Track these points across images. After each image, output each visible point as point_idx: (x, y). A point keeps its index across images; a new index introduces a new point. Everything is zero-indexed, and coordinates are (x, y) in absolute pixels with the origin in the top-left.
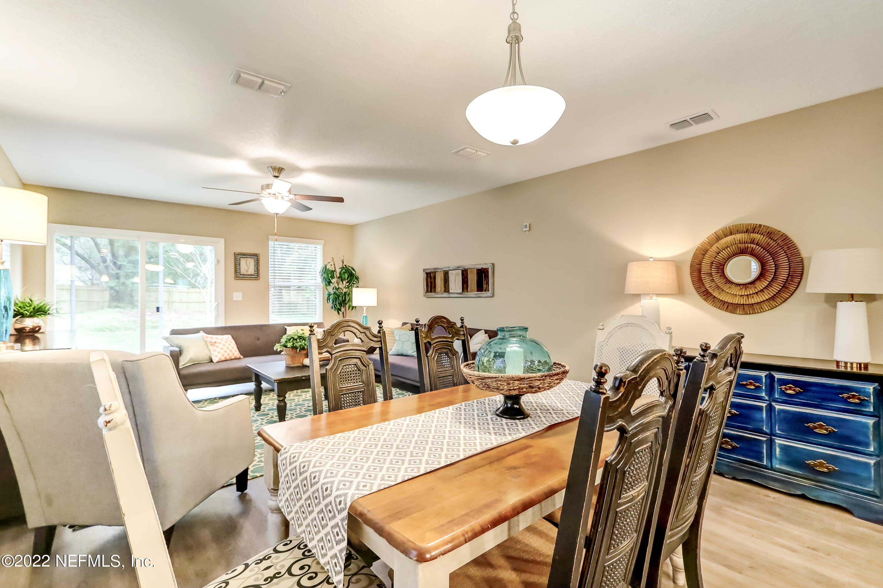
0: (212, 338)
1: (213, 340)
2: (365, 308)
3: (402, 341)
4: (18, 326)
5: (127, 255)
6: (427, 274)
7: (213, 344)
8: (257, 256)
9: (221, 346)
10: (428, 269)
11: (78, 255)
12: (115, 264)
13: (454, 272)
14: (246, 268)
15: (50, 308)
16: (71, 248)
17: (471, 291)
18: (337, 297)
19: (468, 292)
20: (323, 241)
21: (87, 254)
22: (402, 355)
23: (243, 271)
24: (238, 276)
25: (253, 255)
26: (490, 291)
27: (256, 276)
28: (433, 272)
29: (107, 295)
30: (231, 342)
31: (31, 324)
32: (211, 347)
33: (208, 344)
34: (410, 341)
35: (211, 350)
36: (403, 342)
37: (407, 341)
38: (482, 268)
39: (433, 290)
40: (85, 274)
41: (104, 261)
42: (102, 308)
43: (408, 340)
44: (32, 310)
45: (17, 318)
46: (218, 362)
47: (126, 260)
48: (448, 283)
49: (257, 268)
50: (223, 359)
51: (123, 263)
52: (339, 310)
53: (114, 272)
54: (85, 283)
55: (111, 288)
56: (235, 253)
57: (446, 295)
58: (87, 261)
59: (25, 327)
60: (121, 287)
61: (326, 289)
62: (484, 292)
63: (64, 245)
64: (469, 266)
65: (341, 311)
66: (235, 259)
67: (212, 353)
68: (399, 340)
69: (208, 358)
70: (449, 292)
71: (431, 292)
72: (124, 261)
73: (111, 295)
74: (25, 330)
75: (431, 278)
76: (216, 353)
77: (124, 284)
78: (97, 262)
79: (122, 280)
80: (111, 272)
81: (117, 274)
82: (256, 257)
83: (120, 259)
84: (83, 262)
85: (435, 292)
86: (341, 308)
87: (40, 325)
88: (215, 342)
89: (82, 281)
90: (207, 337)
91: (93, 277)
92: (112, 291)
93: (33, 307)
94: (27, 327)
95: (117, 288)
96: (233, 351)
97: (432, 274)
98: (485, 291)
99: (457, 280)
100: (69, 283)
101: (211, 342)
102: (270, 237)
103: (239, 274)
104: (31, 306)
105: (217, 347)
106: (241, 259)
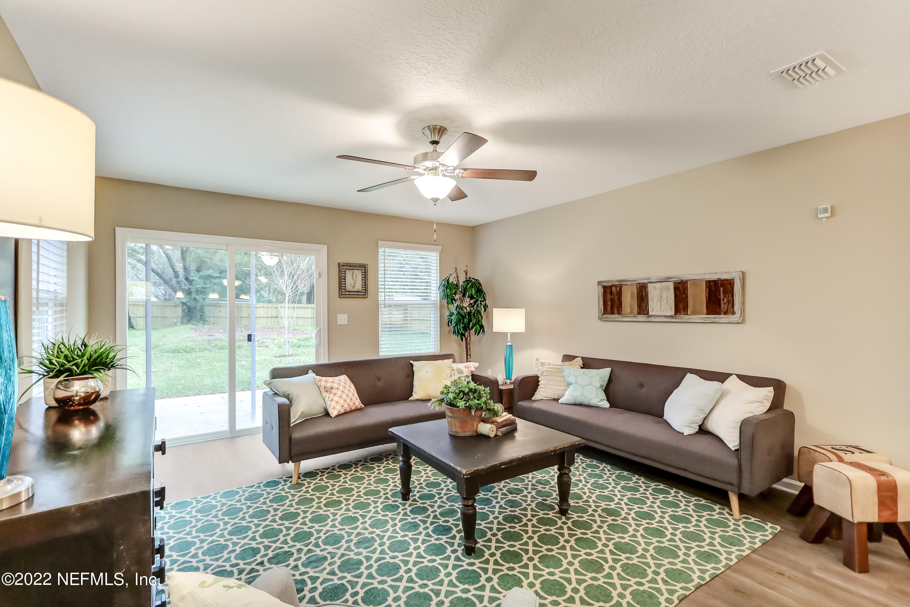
0: (326, 381)
1: (329, 385)
2: (509, 335)
3: (581, 385)
4: (61, 394)
5: (198, 271)
6: (605, 288)
7: (329, 390)
8: (365, 268)
9: (339, 393)
10: (608, 282)
11: (153, 271)
12: (187, 279)
13: (658, 285)
14: (352, 282)
15: (115, 356)
16: (146, 264)
17: (694, 313)
18: (461, 317)
19: (687, 314)
20: (440, 247)
21: (161, 270)
22: (580, 405)
23: (349, 287)
24: (343, 293)
25: (360, 266)
26: (738, 314)
27: (364, 293)
28: (616, 286)
29: (179, 311)
30: (350, 386)
31: (83, 390)
32: (325, 394)
33: (322, 390)
34: (593, 386)
35: (326, 398)
36: (583, 387)
37: (586, 386)
38: (719, 280)
39: (616, 311)
40: (158, 290)
41: (177, 276)
42: (175, 324)
43: (590, 384)
44: (85, 361)
45: (61, 378)
46: (337, 416)
47: (198, 275)
48: (645, 301)
49: (365, 283)
50: (343, 411)
51: (195, 278)
52: (463, 335)
53: (187, 288)
54: (158, 298)
55: (184, 304)
56: (339, 264)
57: (641, 318)
58: (160, 277)
59: (72, 396)
60: (192, 303)
61: (448, 307)
62: (722, 316)
63: (139, 261)
64: (690, 276)
65: (465, 336)
66: (340, 271)
67: (328, 403)
68: (576, 382)
69: (322, 409)
70: (648, 314)
71: (612, 313)
72: (195, 276)
73: (183, 311)
74: (73, 402)
75: (611, 293)
76: (333, 404)
77: (195, 299)
78: (169, 277)
79: (194, 295)
80: (184, 287)
81: (189, 289)
82: (363, 268)
83: (192, 274)
84: (157, 277)
85: (619, 313)
86: (465, 333)
87: (97, 389)
88: (332, 388)
89: (156, 297)
90: (320, 380)
91: (166, 292)
92: (185, 307)
93: (87, 355)
94: (77, 396)
95: (189, 304)
96: (354, 399)
97: (614, 288)
98: (725, 313)
99: (664, 297)
100: (144, 298)
101: (325, 387)
102: (380, 242)
103: (344, 290)
104: (83, 355)
105: (335, 394)
106: (346, 270)
